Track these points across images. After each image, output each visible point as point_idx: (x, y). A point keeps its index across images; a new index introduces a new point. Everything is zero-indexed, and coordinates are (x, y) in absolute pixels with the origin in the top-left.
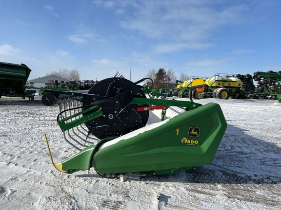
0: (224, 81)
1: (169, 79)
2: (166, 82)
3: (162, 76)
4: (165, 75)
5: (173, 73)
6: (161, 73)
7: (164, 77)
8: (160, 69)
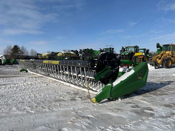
0: (68, 54)
1: (23, 53)
2: (20, 55)
3: (17, 50)
4: (19, 50)
5: (25, 49)
6: (16, 48)
7: (18, 51)
8: (15, 46)
